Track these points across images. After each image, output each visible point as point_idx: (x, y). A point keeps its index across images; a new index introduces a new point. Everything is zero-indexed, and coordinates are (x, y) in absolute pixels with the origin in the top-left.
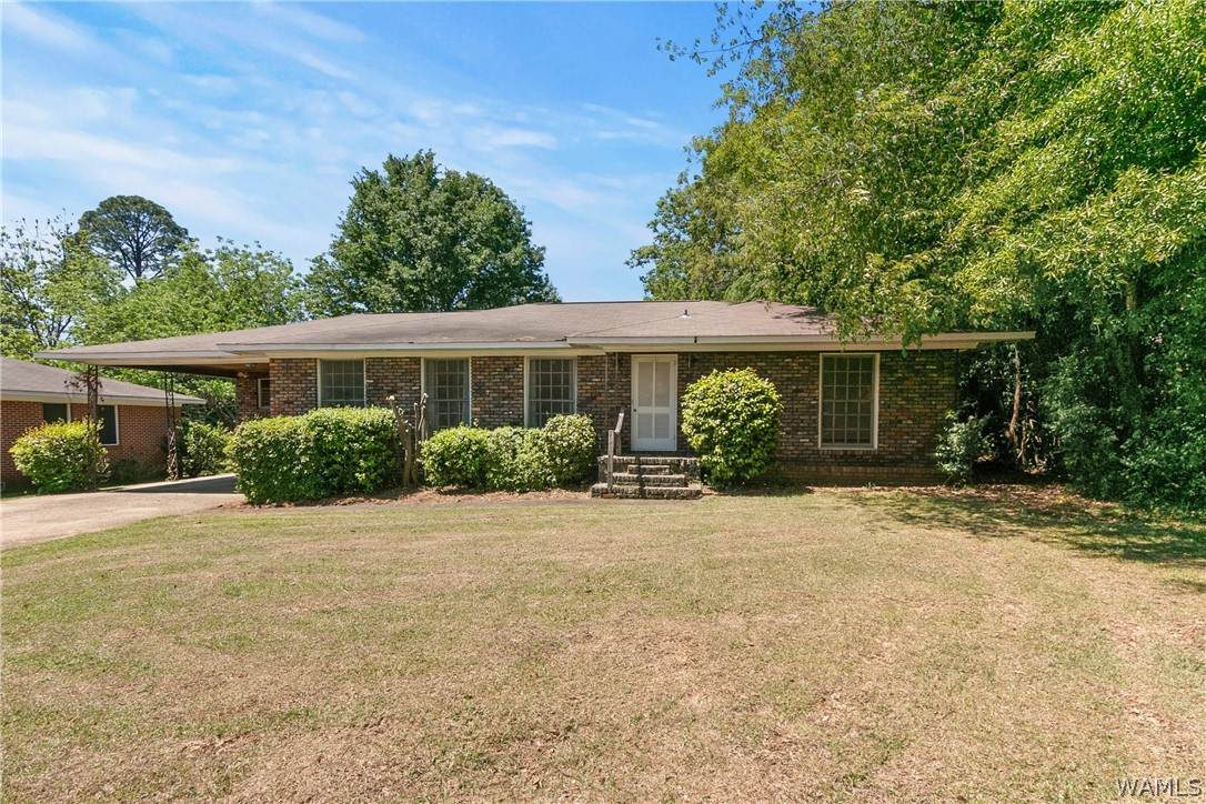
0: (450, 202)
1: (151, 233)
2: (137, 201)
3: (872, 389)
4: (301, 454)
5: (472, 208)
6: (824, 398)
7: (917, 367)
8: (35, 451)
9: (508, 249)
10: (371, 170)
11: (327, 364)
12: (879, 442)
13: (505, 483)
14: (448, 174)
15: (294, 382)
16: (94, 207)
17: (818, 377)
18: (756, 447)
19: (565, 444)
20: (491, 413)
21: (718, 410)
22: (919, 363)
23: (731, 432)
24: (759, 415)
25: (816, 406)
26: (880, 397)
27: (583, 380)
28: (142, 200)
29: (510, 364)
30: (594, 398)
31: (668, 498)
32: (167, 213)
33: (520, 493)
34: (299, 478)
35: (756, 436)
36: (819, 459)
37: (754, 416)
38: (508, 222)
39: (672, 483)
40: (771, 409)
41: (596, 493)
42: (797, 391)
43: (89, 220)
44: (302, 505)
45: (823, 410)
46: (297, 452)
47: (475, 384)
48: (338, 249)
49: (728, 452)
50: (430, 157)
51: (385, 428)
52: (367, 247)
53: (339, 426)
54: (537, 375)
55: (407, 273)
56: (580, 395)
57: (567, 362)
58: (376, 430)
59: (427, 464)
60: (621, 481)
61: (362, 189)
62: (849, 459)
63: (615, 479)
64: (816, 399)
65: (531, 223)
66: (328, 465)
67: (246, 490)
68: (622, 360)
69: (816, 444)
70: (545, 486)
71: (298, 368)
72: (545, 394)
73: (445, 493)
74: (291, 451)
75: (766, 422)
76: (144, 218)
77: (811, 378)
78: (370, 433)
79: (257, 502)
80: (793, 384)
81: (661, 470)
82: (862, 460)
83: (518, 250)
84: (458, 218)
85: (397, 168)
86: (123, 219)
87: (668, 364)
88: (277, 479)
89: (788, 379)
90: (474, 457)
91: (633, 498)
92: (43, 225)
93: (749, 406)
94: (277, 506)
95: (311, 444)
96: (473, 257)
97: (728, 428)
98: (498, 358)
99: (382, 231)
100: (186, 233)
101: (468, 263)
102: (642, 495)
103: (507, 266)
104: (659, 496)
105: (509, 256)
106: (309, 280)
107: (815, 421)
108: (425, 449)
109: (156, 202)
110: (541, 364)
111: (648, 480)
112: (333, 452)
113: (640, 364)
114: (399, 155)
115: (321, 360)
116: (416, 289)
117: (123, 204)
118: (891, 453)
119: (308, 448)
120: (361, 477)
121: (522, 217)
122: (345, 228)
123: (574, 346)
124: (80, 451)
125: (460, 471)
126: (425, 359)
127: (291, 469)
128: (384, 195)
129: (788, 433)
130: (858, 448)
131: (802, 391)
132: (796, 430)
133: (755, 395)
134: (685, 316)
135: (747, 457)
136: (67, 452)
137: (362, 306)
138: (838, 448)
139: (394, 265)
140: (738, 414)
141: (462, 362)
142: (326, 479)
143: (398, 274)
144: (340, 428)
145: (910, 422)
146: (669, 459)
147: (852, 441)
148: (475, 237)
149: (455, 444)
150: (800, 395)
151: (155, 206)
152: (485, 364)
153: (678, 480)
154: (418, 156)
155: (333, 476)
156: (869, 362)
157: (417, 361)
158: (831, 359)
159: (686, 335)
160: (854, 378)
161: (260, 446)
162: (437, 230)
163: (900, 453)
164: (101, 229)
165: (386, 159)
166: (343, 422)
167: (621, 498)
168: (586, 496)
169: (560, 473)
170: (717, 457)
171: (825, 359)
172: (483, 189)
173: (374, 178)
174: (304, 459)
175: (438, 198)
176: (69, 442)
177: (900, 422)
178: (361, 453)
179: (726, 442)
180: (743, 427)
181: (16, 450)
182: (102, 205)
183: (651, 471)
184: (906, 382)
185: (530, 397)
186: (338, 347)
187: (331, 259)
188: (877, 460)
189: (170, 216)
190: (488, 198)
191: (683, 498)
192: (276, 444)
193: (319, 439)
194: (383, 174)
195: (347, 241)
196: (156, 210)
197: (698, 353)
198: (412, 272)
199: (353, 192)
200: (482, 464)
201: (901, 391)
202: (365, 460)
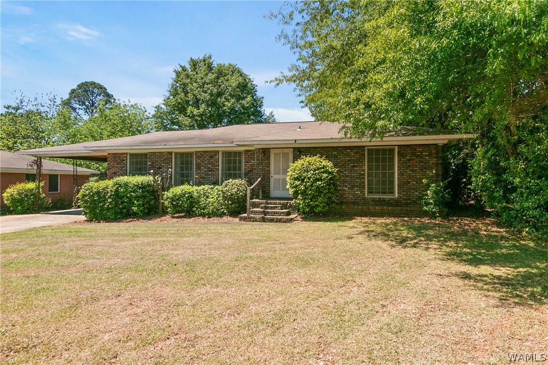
0: (218, 78)
1: (98, 97)
2: (93, 84)
3: (393, 165)
4: (109, 198)
5: (228, 80)
6: (368, 170)
7: (417, 154)
8: (12, 195)
9: (244, 98)
10: (183, 65)
11: (132, 155)
12: (398, 194)
13: (201, 213)
14: (218, 65)
15: (117, 164)
16: (75, 87)
17: (365, 159)
18: (320, 196)
19: (229, 194)
20: (203, 178)
21: (300, 177)
22: (419, 151)
23: (306, 188)
24: (320, 180)
25: (363, 174)
26: (398, 170)
27: (246, 162)
28: (95, 83)
29: (213, 154)
30: (252, 171)
31: (276, 222)
32: (105, 88)
33: (208, 218)
34: (108, 209)
35: (319, 190)
36: (366, 202)
37: (318, 180)
38: (246, 86)
39: (280, 214)
40: (328, 177)
41: (241, 219)
42: (353, 167)
43: (73, 93)
44: (108, 222)
45: (368, 177)
46: (107, 197)
47: (197, 164)
48: (167, 102)
49: (306, 198)
50: (210, 57)
51: (149, 186)
52: (179, 100)
53: (126, 185)
54: (226, 160)
55: (196, 112)
56: (245, 169)
57: (240, 153)
58: (143, 187)
59: (166, 203)
60: (255, 212)
61: (178, 74)
62: (381, 202)
63: (252, 212)
64: (363, 170)
65: (257, 86)
66: (122, 203)
67: (86, 214)
68: (265, 152)
69: (364, 194)
70: (222, 215)
71: (119, 158)
72: (229, 169)
73: (176, 218)
74: (104, 196)
75: (324, 183)
76: (96, 91)
77: (360, 161)
78: (140, 188)
79: (90, 220)
80: (351, 163)
81: (276, 207)
82: (389, 203)
83: (249, 98)
84: (221, 85)
85: (194, 64)
86: (86, 91)
87: (288, 153)
88: (98, 209)
89: (349, 160)
90: (187, 200)
91: (259, 221)
92: (44, 96)
93: (315, 175)
94: (98, 222)
95: (113, 193)
96: (226, 103)
97: (305, 186)
98: (207, 152)
99: (186, 93)
100: (113, 97)
101: (224, 105)
102: (264, 220)
103: (243, 107)
104: (272, 221)
105: (244, 102)
106: (154, 116)
107: (364, 182)
108: (165, 195)
109: (100, 83)
110: (228, 154)
111: (268, 213)
112: (124, 197)
113: (275, 154)
114: (195, 58)
115: (129, 154)
116: (199, 119)
117: (87, 85)
118: (405, 199)
119: (111, 195)
120: (135, 209)
121: (253, 83)
122: (170, 92)
123: (239, 146)
124: (31, 195)
125: (181, 206)
126: (175, 152)
127: (104, 205)
128: (188, 76)
129: (349, 188)
130: (386, 197)
131: (356, 166)
132: (353, 187)
133: (318, 169)
134: (299, 129)
135: (316, 201)
136: (26, 196)
137: (177, 127)
138: (376, 196)
139: (190, 109)
140: (309, 179)
141: (191, 154)
142: (121, 210)
143: (192, 112)
144: (127, 185)
145: (414, 183)
146: (282, 202)
147: (384, 193)
148: (228, 93)
149: (178, 193)
150: (355, 168)
151: (100, 85)
152: (201, 154)
153: (283, 213)
154: (204, 58)
155: (124, 208)
156: (391, 151)
157: (171, 153)
158: (372, 150)
159: (291, 139)
160: (384, 160)
161: (91, 194)
162: (209, 91)
163: (410, 199)
164: (78, 96)
165: (189, 59)
166: (128, 183)
167: (253, 221)
168: (237, 220)
169: (228, 208)
170: (299, 201)
171: (369, 150)
172: (235, 71)
173: (184, 69)
174: (109, 200)
175: (211, 76)
176: (26, 191)
177: (409, 183)
178: (136, 197)
179: (304, 193)
180: (312, 185)
181: (5, 195)
182: (78, 86)
183: (272, 208)
184: (412, 162)
185: (222, 170)
186: (133, 148)
187: (163, 107)
188: (396, 203)
189: (106, 90)
190: (236, 75)
191: (284, 222)
192: (98, 193)
193: (117, 191)
194: (188, 67)
195: (171, 97)
196: (101, 87)
197: (303, 148)
198: (198, 111)
199: (174, 75)
200: (191, 203)
201: (409, 166)
202: (138, 201)
